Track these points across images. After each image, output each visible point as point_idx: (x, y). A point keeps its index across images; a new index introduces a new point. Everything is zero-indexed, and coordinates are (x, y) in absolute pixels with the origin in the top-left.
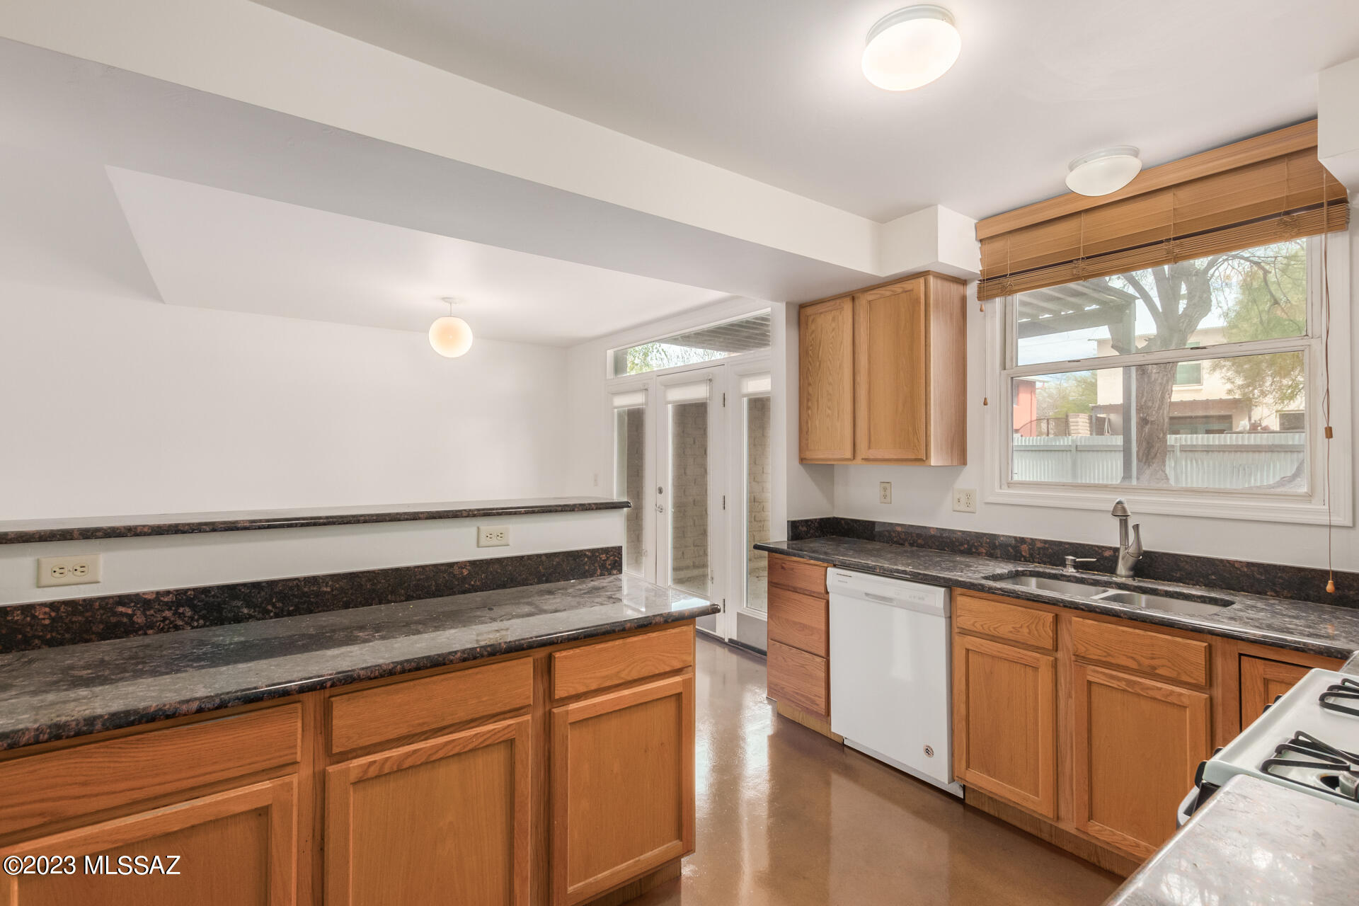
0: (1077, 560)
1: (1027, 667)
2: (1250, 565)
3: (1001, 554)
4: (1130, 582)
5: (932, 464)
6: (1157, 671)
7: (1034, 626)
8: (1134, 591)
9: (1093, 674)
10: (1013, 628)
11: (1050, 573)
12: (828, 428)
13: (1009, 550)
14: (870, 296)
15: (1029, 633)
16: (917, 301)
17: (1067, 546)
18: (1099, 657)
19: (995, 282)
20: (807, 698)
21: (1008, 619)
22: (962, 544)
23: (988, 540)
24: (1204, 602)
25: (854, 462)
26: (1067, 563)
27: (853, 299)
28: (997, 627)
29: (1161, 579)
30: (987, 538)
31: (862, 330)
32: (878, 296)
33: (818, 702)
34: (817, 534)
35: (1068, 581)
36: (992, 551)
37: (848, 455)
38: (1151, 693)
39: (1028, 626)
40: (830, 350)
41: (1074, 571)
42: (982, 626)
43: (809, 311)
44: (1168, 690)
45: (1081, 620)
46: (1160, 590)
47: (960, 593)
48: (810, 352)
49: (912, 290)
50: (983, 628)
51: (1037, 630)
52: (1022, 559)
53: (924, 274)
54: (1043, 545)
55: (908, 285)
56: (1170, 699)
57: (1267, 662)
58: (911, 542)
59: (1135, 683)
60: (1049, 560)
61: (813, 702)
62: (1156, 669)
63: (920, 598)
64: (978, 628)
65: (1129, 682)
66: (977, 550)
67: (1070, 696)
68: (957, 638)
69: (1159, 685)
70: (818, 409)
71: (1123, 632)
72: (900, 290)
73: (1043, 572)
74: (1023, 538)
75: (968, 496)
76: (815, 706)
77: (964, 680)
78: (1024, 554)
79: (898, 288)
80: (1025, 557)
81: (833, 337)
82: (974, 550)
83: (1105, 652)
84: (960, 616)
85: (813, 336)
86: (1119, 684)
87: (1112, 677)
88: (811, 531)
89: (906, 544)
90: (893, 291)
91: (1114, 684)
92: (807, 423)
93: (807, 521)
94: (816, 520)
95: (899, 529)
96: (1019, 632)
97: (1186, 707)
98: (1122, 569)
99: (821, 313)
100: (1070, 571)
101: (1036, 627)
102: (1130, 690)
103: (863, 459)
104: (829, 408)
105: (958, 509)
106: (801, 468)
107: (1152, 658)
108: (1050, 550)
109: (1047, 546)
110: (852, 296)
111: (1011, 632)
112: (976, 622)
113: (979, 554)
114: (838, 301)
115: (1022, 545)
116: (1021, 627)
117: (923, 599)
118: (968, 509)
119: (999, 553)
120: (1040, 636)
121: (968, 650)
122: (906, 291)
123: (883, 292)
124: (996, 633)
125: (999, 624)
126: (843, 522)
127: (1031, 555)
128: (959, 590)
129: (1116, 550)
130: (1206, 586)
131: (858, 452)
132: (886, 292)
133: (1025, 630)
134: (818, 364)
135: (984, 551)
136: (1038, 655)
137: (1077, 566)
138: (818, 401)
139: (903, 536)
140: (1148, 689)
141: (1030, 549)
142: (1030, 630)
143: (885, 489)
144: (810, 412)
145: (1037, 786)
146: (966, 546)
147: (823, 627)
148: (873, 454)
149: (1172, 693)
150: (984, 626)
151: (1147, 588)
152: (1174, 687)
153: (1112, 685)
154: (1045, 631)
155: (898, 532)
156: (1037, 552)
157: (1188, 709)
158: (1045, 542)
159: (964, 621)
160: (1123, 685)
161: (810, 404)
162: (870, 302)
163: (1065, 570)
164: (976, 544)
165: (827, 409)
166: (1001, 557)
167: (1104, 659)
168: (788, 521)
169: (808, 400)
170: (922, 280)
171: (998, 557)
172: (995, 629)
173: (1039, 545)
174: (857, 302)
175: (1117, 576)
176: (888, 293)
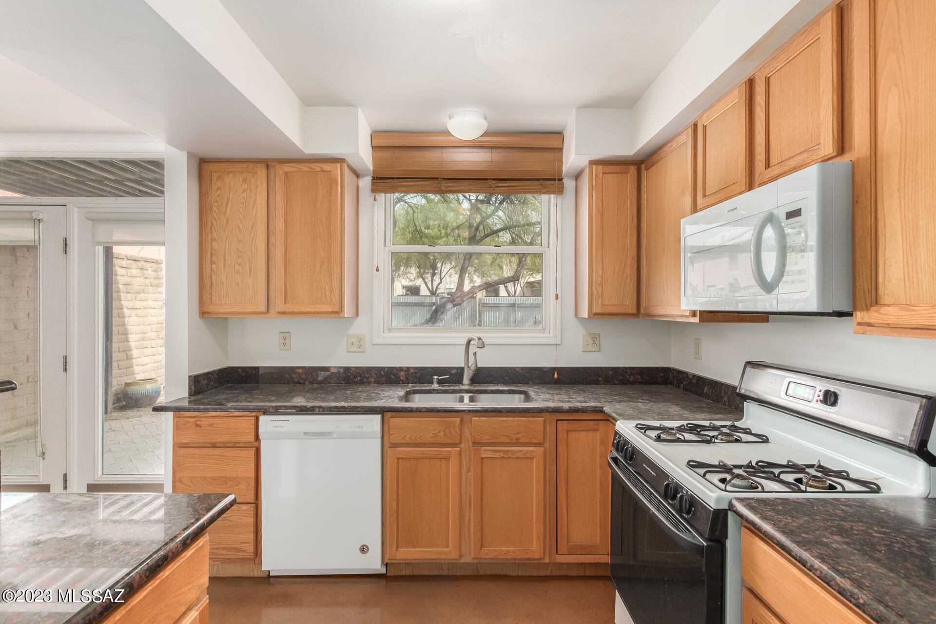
0: (440, 378)
1: (442, 459)
2: (522, 368)
3: (385, 381)
4: (472, 388)
5: (346, 316)
6: (520, 441)
7: (447, 430)
8: (475, 393)
9: (484, 452)
10: (433, 434)
11: (425, 390)
12: (237, 284)
13: (391, 377)
14: (288, 168)
15: (444, 435)
16: (335, 181)
17: (430, 370)
18: (488, 441)
19: (385, 181)
20: (230, 549)
21: (430, 427)
22: (355, 377)
23: (376, 372)
24: (509, 393)
25: (268, 315)
26: (434, 381)
27: (268, 167)
28: (421, 436)
29: (481, 383)
30: (375, 370)
31: (278, 196)
32: (297, 169)
33: (244, 549)
34: (216, 385)
35: (437, 393)
36: (379, 380)
37: (263, 308)
38: (517, 455)
39: (443, 431)
40: (241, 210)
41: (438, 386)
42: (410, 438)
43: (212, 167)
44: (525, 450)
45: (477, 418)
46: (488, 390)
47: (390, 416)
48: (215, 208)
49: (330, 172)
50: (411, 439)
51: (450, 432)
52: (401, 382)
53: (340, 161)
54: (414, 371)
55: (327, 167)
56: (526, 456)
57: (568, 421)
58: (311, 380)
59: (508, 451)
60: (418, 381)
61: (239, 550)
62: (519, 439)
63: (359, 427)
64: (407, 440)
65: (505, 452)
66: (368, 380)
67: (469, 471)
68: (389, 452)
69: (520, 449)
70: (225, 264)
71: (502, 421)
72: (318, 169)
73: (421, 390)
74: (401, 367)
75: (360, 340)
76: (241, 554)
77: (396, 483)
78: (401, 378)
79: (317, 167)
80: (402, 381)
81: (244, 197)
82: (365, 380)
83: (492, 436)
84: (392, 434)
85: (219, 192)
86: (500, 454)
87: (496, 451)
88: (212, 383)
89: (307, 383)
90: (310, 168)
91: (497, 455)
92: (211, 277)
93: (207, 374)
94: (215, 371)
95: (300, 371)
96: (437, 436)
97: (533, 458)
98: (466, 380)
99: (229, 172)
100: (436, 386)
101: (449, 430)
102: (505, 456)
103: (278, 313)
104: (239, 265)
105: (352, 350)
106: (200, 322)
107: (518, 433)
108: (419, 374)
109: (417, 371)
110: (268, 164)
111: (431, 437)
112: (404, 436)
113: (369, 383)
114: (251, 165)
115: (400, 372)
116: (439, 432)
117: (362, 427)
118: (359, 350)
119: (384, 380)
120: (451, 436)
121: (398, 459)
122: (324, 171)
123: (302, 167)
124: (421, 441)
125: (423, 434)
126: (240, 370)
127: (407, 378)
128: (389, 414)
129: (462, 369)
130: (503, 383)
131: (271, 306)
132: (305, 168)
133: (442, 434)
134: (225, 221)
135: (373, 380)
136: (449, 449)
137: (440, 382)
138: (225, 257)
139: (303, 376)
140: (516, 452)
141: (406, 375)
142: (445, 433)
143: (285, 338)
144: (214, 267)
145: (448, 540)
146: (359, 378)
147: (252, 474)
148: (289, 308)
149: (527, 451)
150: (412, 438)
151: (481, 390)
152: (528, 448)
153: (495, 456)
154: (455, 431)
155: (299, 374)
156: (411, 376)
157: (534, 459)
158: (416, 368)
159: (397, 437)
160: (502, 455)
161: (214, 259)
162: (286, 173)
163: (433, 386)
164: (367, 376)
165: (237, 266)
166: (386, 383)
167: (490, 441)
168: (189, 377)
169: (212, 255)
170: (339, 165)
171: (384, 383)
172: (420, 438)
173: (412, 371)
174: (272, 171)
175: (463, 385)
176: (307, 169)
